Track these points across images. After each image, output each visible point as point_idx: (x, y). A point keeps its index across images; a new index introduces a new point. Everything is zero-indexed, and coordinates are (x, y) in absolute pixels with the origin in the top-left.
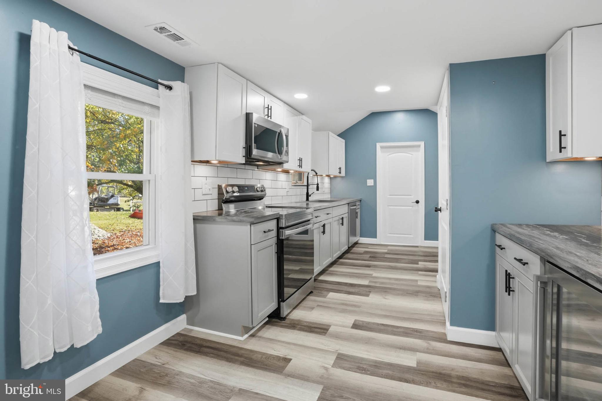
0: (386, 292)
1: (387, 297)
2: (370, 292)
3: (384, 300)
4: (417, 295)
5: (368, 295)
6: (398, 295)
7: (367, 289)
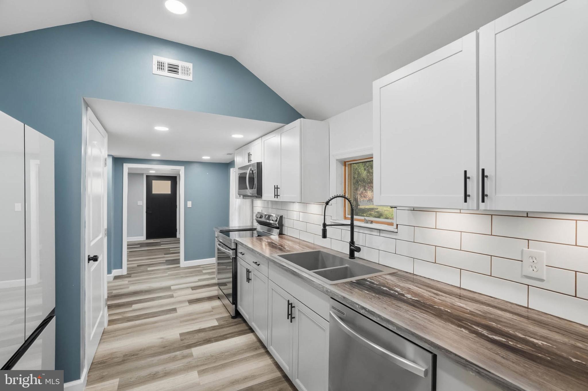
0: (164, 347)
1: (161, 340)
2: (182, 340)
3: (162, 336)
4: (125, 356)
5: (181, 335)
6: (148, 348)
7: (187, 342)
